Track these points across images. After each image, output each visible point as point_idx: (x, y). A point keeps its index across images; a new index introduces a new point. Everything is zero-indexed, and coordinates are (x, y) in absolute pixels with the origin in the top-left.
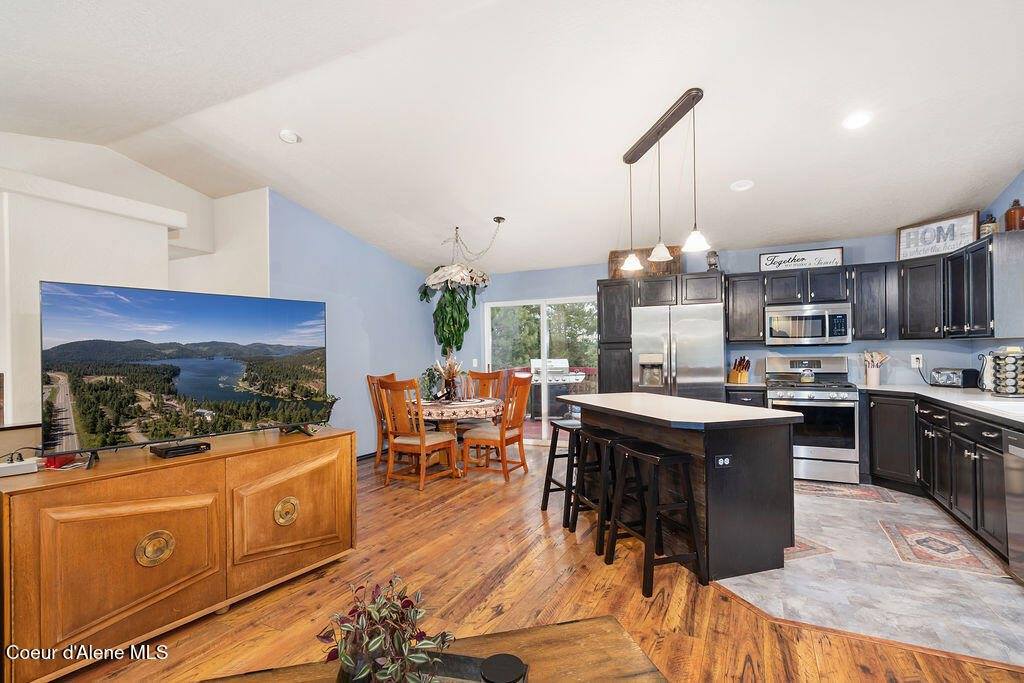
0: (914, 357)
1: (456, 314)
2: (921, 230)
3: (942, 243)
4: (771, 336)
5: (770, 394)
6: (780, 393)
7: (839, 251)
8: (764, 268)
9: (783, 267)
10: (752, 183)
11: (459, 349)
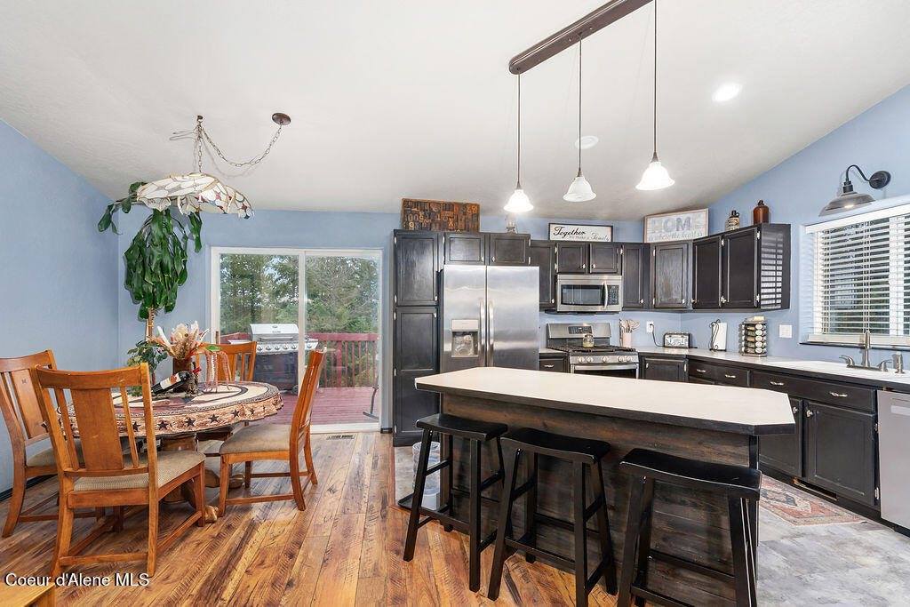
0: (648, 323)
1: (167, 260)
2: (664, 219)
3: (680, 232)
4: (562, 303)
5: (572, 360)
6: (581, 359)
7: (609, 229)
8: (553, 238)
9: (567, 238)
10: (597, 140)
11: (169, 309)
